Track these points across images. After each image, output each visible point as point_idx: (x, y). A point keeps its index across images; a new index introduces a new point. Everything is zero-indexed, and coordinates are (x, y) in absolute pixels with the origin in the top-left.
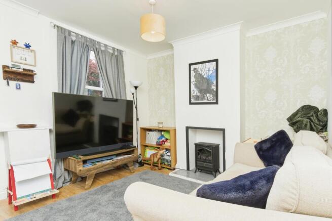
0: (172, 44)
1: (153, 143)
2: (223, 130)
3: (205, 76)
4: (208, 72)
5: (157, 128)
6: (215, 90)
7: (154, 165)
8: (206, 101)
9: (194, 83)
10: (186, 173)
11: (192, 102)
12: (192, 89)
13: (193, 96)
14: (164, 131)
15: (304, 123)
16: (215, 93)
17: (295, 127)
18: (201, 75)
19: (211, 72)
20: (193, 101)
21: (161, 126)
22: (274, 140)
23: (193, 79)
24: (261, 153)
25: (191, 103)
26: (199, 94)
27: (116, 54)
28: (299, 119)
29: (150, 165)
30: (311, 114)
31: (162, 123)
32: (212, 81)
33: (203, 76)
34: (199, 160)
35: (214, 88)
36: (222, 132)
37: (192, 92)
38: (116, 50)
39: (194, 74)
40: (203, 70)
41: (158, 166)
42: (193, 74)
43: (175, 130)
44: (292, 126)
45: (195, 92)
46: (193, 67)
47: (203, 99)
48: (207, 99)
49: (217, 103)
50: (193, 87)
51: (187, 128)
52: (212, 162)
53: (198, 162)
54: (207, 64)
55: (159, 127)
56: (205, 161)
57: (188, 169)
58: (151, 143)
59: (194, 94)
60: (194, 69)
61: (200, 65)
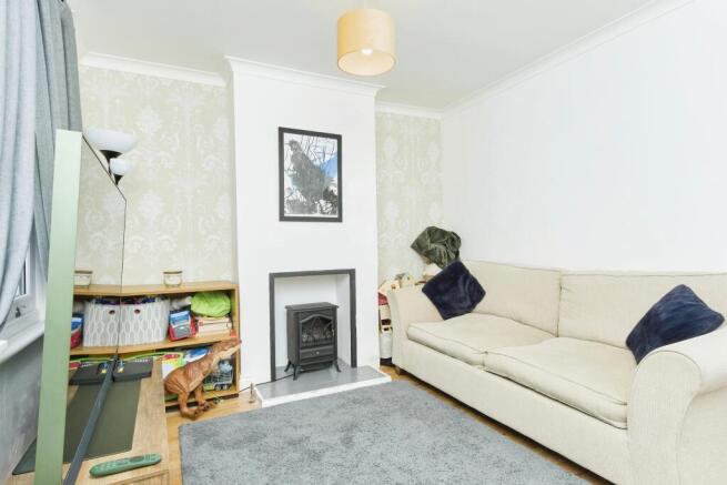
2: (351, 273)
3: (317, 163)
4: (321, 155)
5: (163, 290)
6: (336, 193)
8: (318, 215)
9: (290, 173)
10: (268, 389)
11: (285, 215)
12: (286, 187)
13: (289, 201)
14: (192, 294)
16: (335, 200)
18: (307, 158)
19: (327, 158)
20: (288, 213)
21: (173, 280)
23: (288, 163)
25: (283, 218)
26: (302, 199)
28: (433, 246)
30: (445, 239)
32: (331, 175)
33: (311, 162)
34: (304, 345)
35: (334, 189)
37: (286, 194)
39: (291, 153)
40: (312, 149)
42: (288, 152)
45: (294, 193)
46: (288, 137)
47: (312, 209)
48: (321, 212)
49: (339, 220)
50: (288, 182)
51: (273, 277)
52: (333, 341)
53: (301, 351)
54: (320, 139)
55: (167, 286)
56: (316, 343)
57: (274, 379)
58: (146, 340)
59: (290, 198)
60: (292, 143)
61: (306, 137)
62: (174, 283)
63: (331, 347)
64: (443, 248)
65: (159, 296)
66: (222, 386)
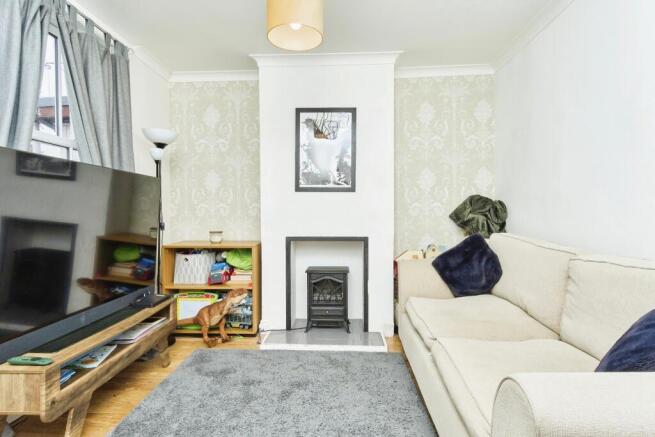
0: (257, 59)
1: (198, 282)
2: (365, 240)
4: (335, 130)
5: (209, 245)
6: (350, 164)
7: (210, 335)
8: (331, 185)
9: (306, 148)
10: (284, 336)
11: (301, 186)
12: (301, 161)
13: (304, 174)
14: (228, 250)
15: (480, 221)
16: (349, 171)
17: (468, 229)
18: (322, 133)
19: (341, 131)
20: (303, 184)
21: (217, 238)
22: (467, 250)
23: (304, 140)
24: (447, 273)
25: (298, 189)
26: (316, 170)
27: (112, 51)
28: (471, 216)
29: (201, 336)
30: (488, 208)
31: (221, 232)
32: (345, 147)
34: (315, 303)
35: (348, 160)
36: (363, 243)
37: (302, 167)
38: (112, 42)
39: (307, 129)
40: (326, 124)
41: (219, 335)
42: (304, 129)
43: (259, 246)
44: (462, 227)
45: (309, 166)
46: (304, 116)
47: (326, 180)
48: (335, 183)
49: (352, 189)
50: (304, 156)
51: (289, 241)
52: (344, 303)
53: (313, 308)
54: (335, 114)
55: (212, 242)
56: (328, 303)
57: (289, 327)
58: (193, 281)
59: (306, 171)
60: (308, 121)
61: (321, 114)
62: (217, 241)
63: (341, 308)
64: (481, 219)
65: (205, 249)
66: (244, 326)
